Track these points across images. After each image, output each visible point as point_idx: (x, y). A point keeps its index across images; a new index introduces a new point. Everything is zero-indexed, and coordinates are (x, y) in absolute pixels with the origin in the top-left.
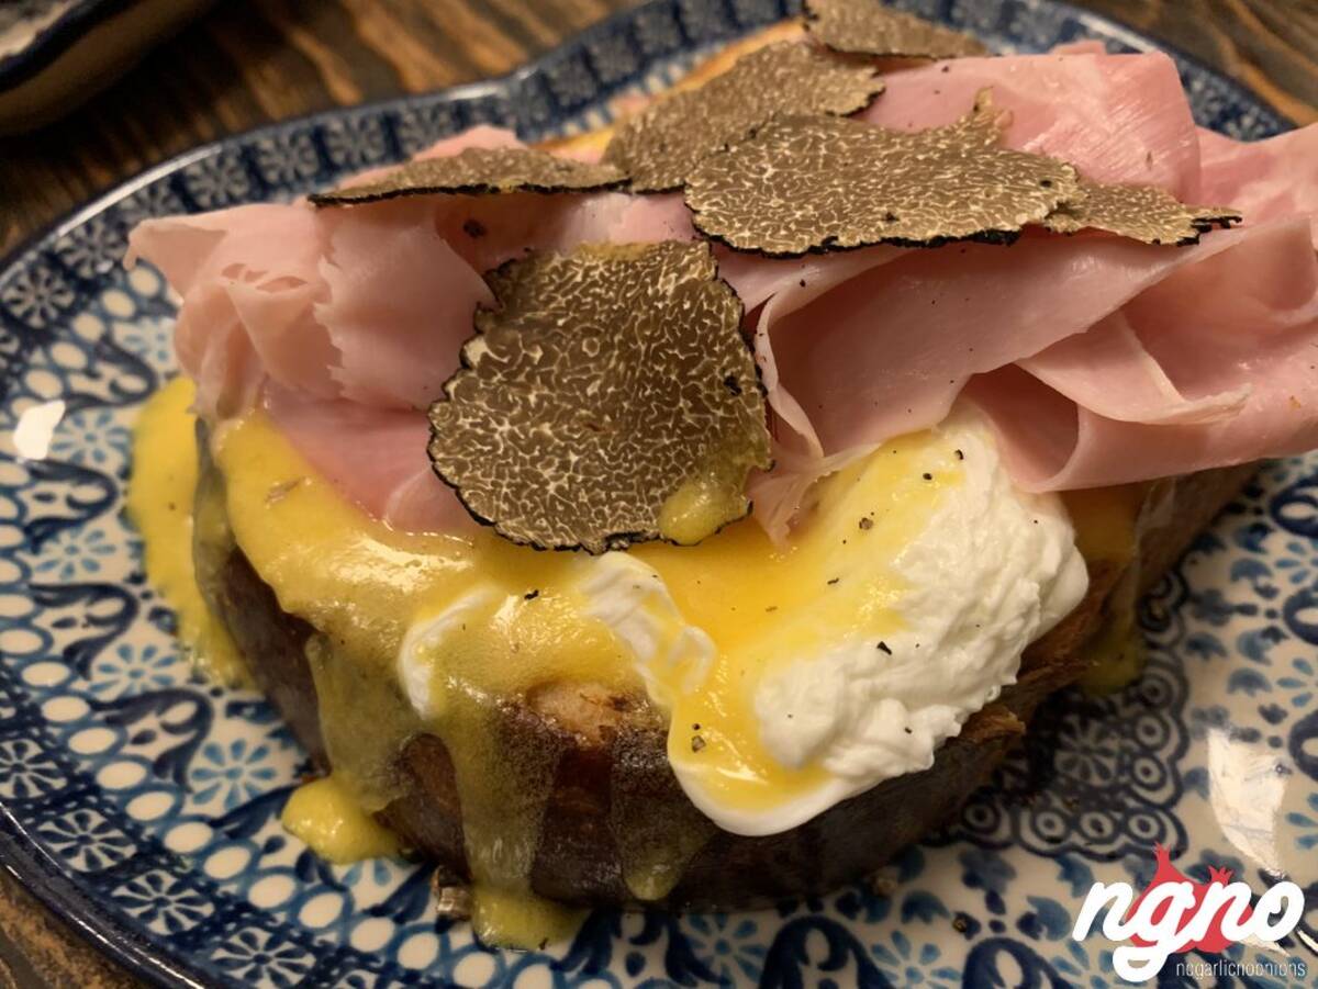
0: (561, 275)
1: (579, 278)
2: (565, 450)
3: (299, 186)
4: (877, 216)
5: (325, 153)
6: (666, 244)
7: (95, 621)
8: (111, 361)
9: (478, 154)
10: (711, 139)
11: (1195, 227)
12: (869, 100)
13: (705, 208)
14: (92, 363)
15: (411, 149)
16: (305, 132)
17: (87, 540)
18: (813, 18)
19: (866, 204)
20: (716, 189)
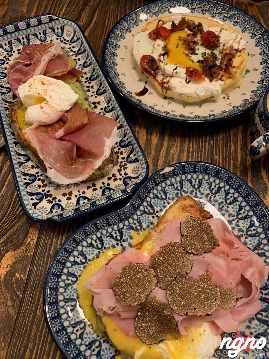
0: (150, 303)
1: (152, 304)
2: (152, 327)
3: (93, 233)
4: (193, 308)
5: (96, 227)
6: (165, 304)
7: (81, 329)
8: (70, 276)
9: (132, 266)
10: (169, 275)
11: (236, 301)
12: (192, 267)
13: (170, 299)
14: (67, 277)
15: (111, 223)
16: (93, 224)
17: (76, 313)
18: (182, 236)
19: (192, 303)
20: (171, 294)
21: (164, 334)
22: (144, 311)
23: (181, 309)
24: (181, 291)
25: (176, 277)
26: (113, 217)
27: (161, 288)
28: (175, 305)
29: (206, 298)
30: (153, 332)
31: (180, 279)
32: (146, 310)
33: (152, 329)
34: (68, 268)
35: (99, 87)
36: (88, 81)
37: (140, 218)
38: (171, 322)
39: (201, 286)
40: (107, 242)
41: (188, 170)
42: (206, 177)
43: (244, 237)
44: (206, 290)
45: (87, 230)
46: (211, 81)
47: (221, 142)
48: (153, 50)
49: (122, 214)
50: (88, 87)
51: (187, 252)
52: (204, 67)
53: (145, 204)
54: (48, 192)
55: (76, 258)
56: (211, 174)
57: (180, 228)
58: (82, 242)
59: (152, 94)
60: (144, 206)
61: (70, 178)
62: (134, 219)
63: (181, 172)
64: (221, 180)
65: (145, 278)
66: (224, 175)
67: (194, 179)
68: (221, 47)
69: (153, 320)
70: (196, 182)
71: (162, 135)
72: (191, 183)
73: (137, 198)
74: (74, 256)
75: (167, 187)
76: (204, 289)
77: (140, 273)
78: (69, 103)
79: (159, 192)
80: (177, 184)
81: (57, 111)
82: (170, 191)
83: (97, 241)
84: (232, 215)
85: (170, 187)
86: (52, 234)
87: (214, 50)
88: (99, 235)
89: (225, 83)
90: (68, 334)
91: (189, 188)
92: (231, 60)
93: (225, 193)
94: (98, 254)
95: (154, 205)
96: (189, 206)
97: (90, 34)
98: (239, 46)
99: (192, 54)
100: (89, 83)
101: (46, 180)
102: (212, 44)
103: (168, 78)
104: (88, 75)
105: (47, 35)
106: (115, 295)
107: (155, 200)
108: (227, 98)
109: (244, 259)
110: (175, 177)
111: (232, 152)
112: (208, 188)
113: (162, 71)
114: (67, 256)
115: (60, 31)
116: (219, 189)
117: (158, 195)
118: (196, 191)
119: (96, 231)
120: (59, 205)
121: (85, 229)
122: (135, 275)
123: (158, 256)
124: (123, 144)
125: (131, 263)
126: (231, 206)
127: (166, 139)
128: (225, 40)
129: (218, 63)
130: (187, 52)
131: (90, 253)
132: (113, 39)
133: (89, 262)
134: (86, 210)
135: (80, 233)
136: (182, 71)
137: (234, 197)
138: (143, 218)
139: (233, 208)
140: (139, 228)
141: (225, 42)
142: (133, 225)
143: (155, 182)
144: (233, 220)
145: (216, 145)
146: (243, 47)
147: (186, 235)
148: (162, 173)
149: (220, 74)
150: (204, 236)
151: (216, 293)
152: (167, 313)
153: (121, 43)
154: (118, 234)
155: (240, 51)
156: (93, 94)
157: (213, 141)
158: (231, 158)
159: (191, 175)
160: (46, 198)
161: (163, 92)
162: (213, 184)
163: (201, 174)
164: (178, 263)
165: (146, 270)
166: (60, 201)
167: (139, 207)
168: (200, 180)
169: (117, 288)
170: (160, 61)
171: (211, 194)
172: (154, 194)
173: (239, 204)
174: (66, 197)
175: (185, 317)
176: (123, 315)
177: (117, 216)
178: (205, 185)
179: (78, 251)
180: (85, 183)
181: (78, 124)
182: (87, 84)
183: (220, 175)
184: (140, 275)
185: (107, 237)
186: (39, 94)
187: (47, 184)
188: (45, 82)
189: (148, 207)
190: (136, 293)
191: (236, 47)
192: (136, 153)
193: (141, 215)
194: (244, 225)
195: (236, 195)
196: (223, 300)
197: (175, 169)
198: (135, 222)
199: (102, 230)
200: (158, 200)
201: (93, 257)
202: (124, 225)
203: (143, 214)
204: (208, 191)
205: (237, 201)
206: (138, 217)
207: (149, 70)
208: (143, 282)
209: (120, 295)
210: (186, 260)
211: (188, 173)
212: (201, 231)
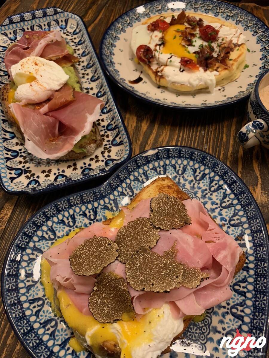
0: (107, 277)
1: (110, 278)
2: (108, 304)
3: (65, 210)
4: (151, 283)
5: (69, 203)
6: (122, 278)
7: (38, 306)
8: (36, 251)
9: (96, 239)
10: (132, 249)
11: (201, 281)
12: (157, 242)
13: (128, 273)
14: (32, 252)
15: (85, 201)
16: (66, 200)
17: (36, 289)
18: (152, 211)
19: (151, 278)
20: (130, 268)
21: (121, 313)
22: (100, 286)
23: (138, 284)
24: (142, 266)
25: (139, 251)
26: (88, 194)
27: (121, 262)
28: (132, 279)
29: (167, 274)
30: (108, 310)
31: (142, 253)
32: (103, 284)
33: (108, 307)
34: (34, 242)
35: (94, 74)
36: (84, 69)
37: (117, 198)
38: (126, 298)
39: (164, 262)
40: (80, 221)
41: (172, 155)
42: (191, 163)
43: (226, 226)
44: (168, 266)
45: (59, 205)
46: (205, 70)
47: (213, 132)
48: (150, 40)
49: (97, 192)
50: (83, 74)
51: (155, 226)
52: (199, 57)
53: (124, 185)
54: (28, 168)
55: (44, 233)
56: (197, 160)
57: (151, 203)
58: (53, 217)
59: (146, 83)
60: (122, 188)
61: (49, 154)
62: (110, 199)
63: (165, 156)
64: (206, 166)
65: (107, 251)
66: (209, 162)
67: (178, 165)
68: (220, 41)
69: (110, 297)
70: (180, 167)
71: (152, 123)
72: (175, 168)
73: (115, 177)
74: (43, 231)
75: (150, 171)
76: (166, 265)
77: (102, 246)
78: (58, 83)
79: (140, 175)
80: (160, 168)
81: (46, 89)
82: (152, 174)
83: (69, 218)
84: (215, 203)
85: (153, 171)
86: (26, 211)
87: (212, 43)
88: (71, 212)
89: (220, 74)
90: (23, 309)
91: (172, 174)
92: (229, 53)
93: (209, 180)
94: (68, 231)
95: (134, 188)
96: (166, 186)
97: (93, 30)
98: (238, 41)
99: (188, 45)
100: (85, 71)
101: (28, 157)
102: (209, 36)
103: (162, 67)
104: (85, 64)
105: (51, 27)
106: (71, 265)
107: (135, 183)
108: (222, 90)
109: (217, 241)
110: (159, 161)
111: (223, 143)
112: (192, 174)
113: (157, 60)
114: (35, 229)
115: (64, 24)
116: (204, 175)
117: (139, 178)
118: (180, 177)
119: (68, 207)
120: (37, 182)
121: (57, 204)
122: (97, 248)
123: (124, 230)
124: (110, 128)
125: (95, 236)
126: (215, 194)
127: (156, 127)
128: (224, 35)
129: (215, 55)
130: (183, 43)
131: (61, 230)
132: (114, 31)
133: (58, 239)
134: (60, 185)
135: (51, 208)
136: (177, 61)
137: (219, 185)
138: (120, 200)
139: (216, 196)
140: (114, 208)
141: (223, 36)
142: (109, 205)
143: (137, 164)
144: (216, 208)
145: (208, 135)
146: (243, 42)
147: (156, 210)
148: (145, 155)
149: (215, 65)
150: (176, 213)
151: (179, 270)
152: (123, 287)
153: (122, 36)
154: (92, 213)
155: (239, 46)
156: (87, 81)
157: (205, 131)
158: (222, 149)
159: (175, 159)
160: (25, 174)
161: (156, 80)
162: (198, 171)
163: (185, 159)
164: (143, 237)
165: (110, 244)
166: (38, 177)
167: (117, 188)
168: (184, 166)
169: (74, 259)
170: (156, 50)
171: (195, 181)
172: (134, 176)
173: (223, 192)
174: (45, 174)
175: (141, 293)
176: (79, 288)
177: (93, 194)
178: (189, 172)
179: (47, 226)
180: (66, 162)
181: (63, 100)
182: (83, 72)
183: (206, 161)
184: (102, 249)
185: (80, 215)
186: (30, 73)
187: (29, 161)
188: (38, 63)
189: (127, 189)
190: (93, 265)
191: (235, 41)
192: (122, 136)
193: (119, 196)
194: (227, 214)
195: (221, 182)
196: (186, 278)
197: (158, 152)
198: (111, 202)
199: (75, 208)
200: (138, 183)
201: (62, 235)
202: (99, 204)
203: (121, 195)
204: (192, 178)
205: (222, 188)
206: (114, 198)
207: (143, 58)
208: (103, 255)
209: (76, 265)
210: (152, 235)
211: (172, 158)
212: (173, 208)
